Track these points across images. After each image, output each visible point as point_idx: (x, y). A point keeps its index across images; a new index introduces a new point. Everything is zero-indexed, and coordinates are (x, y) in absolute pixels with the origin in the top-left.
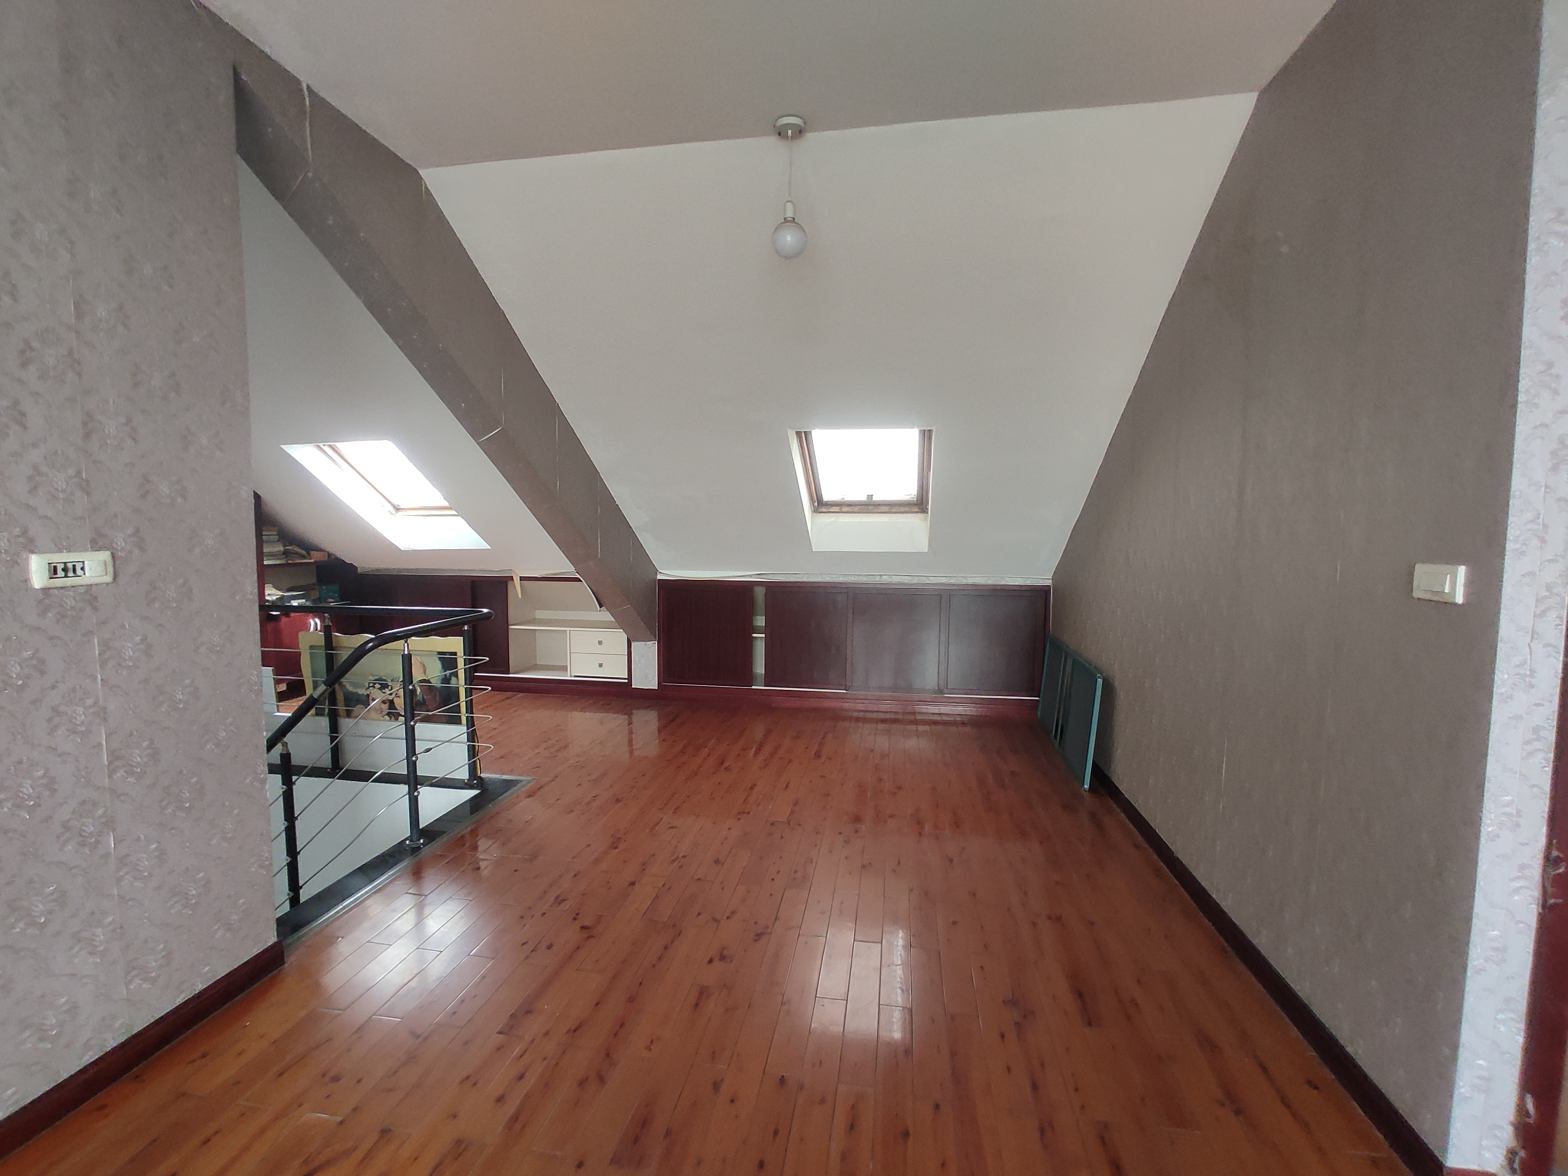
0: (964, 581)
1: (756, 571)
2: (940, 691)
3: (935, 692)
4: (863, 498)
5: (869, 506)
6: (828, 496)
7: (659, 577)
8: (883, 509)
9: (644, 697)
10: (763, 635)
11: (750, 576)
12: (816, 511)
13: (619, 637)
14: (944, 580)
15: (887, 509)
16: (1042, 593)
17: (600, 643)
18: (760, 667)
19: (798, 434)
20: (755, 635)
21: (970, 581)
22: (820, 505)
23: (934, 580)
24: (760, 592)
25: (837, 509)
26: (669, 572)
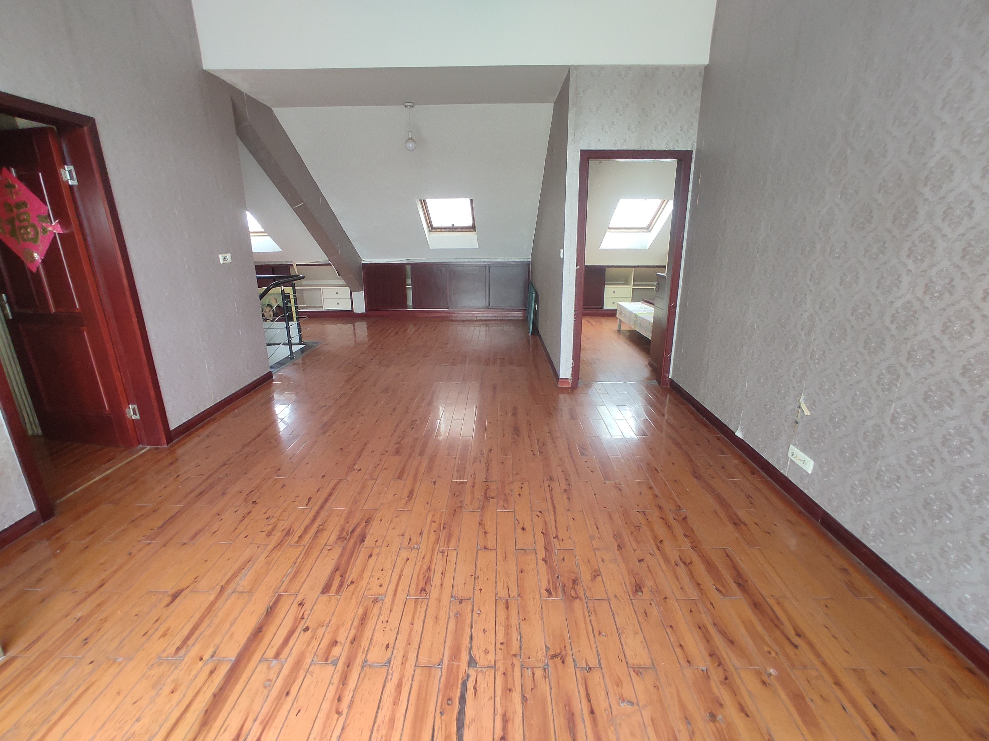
0: (495, 260)
1: (406, 258)
2: (487, 307)
3: (485, 308)
4: (450, 225)
5: (453, 229)
6: (435, 225)
7: (363, 262)
8: (458, 230)
9: (360, 317)
10: (411, 287)
11: (404, 260)
12: (430, 231)
13: (346, 290)
14: (487, 260)
15: (460, 230)
16: (528, 264)
17: (337, 293)
18: (410, 302)
19: (421, 201)
20: (407, 287)
21: (498, 260)
22: (432, 228)
23: (482, 260)
24: (408, 268)
25: (439, 230)
26: (367, 260)
